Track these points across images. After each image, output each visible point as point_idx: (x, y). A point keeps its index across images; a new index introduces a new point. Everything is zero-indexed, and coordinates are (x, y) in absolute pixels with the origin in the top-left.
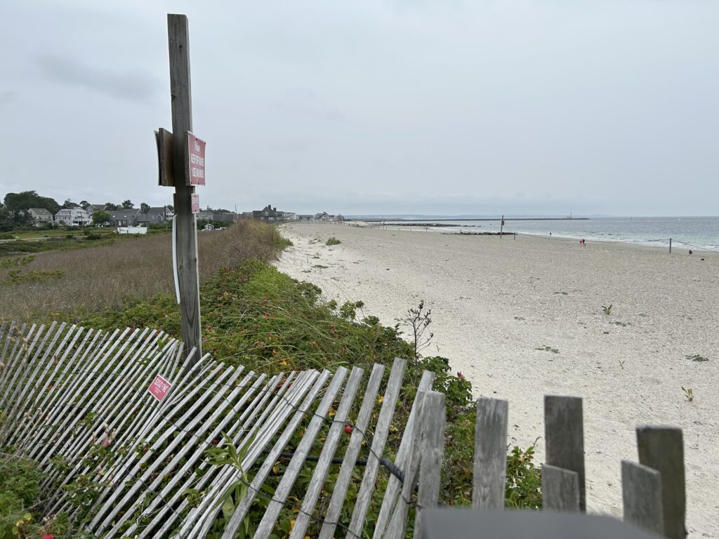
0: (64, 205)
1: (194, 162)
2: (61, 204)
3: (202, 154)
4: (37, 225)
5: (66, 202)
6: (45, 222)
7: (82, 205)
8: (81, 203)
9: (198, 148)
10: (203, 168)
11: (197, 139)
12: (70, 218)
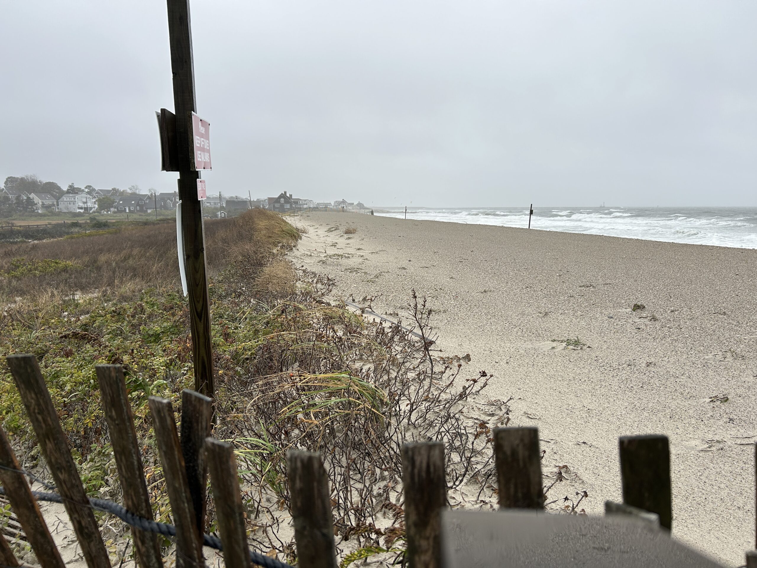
0: (68, 190)
1: (199, 145)
2: (65, 188)
3: (206, 136)
4: (40, 211)
5: (70, 186)
6: (49, 208)
8: (86, 188)
9: (202, 130)
11: (201, 120)
12: (74, 204)
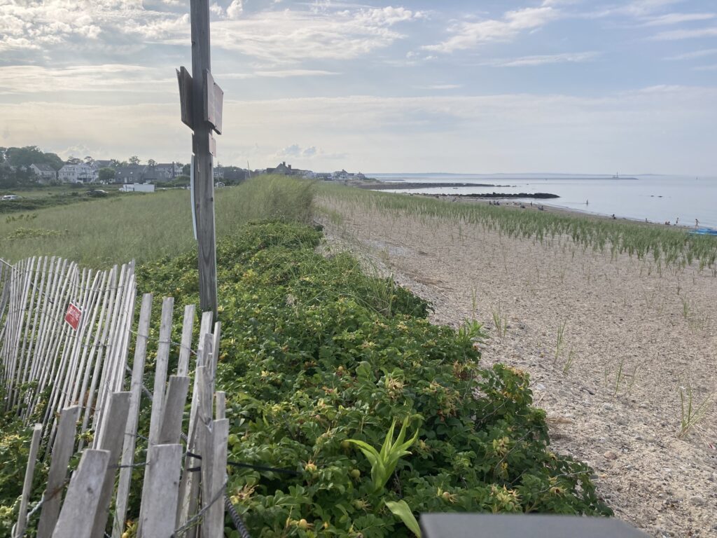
0: (68, 161)
2: (64, 159)
4: (40, 182)
5: (70, 158)
6: (48, 178)
8: (85, 159)
12: (73, 174)
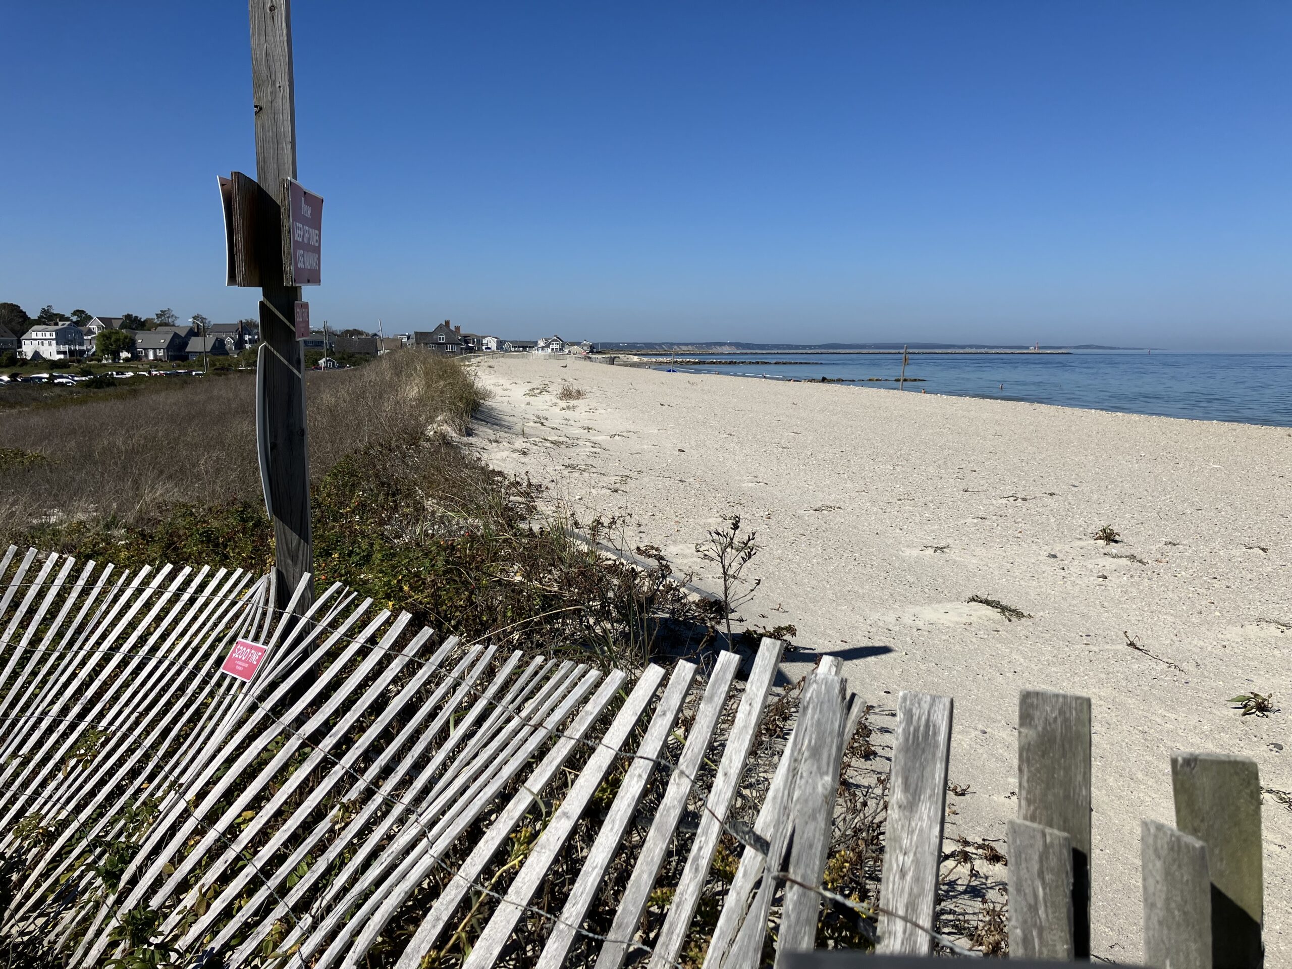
0: (40, 317)
1: (299, 239)
2: (33, 315)
3: (315, 222)
5: (44, 311)
7: (75, 319)
8: (74, 313)
9: (307, 211)
10: (317, 250)
11: (305, 193)
12: (50, 344)
